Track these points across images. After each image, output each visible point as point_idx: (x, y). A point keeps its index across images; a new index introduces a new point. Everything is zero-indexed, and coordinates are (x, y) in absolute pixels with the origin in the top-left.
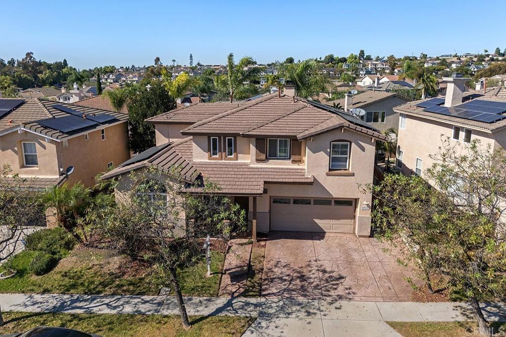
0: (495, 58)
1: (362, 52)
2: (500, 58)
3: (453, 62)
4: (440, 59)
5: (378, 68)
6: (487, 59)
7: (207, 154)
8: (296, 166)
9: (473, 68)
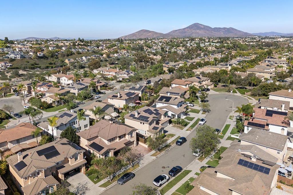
0: (80, 43)
1: (6, 38)
2: (82, 44)
3: (62, 46)
4: (55, 44)
5: (23, 50)
6: (77, 44)
7: (110, 143)
8: (125, 139)
9: (73, 50)
